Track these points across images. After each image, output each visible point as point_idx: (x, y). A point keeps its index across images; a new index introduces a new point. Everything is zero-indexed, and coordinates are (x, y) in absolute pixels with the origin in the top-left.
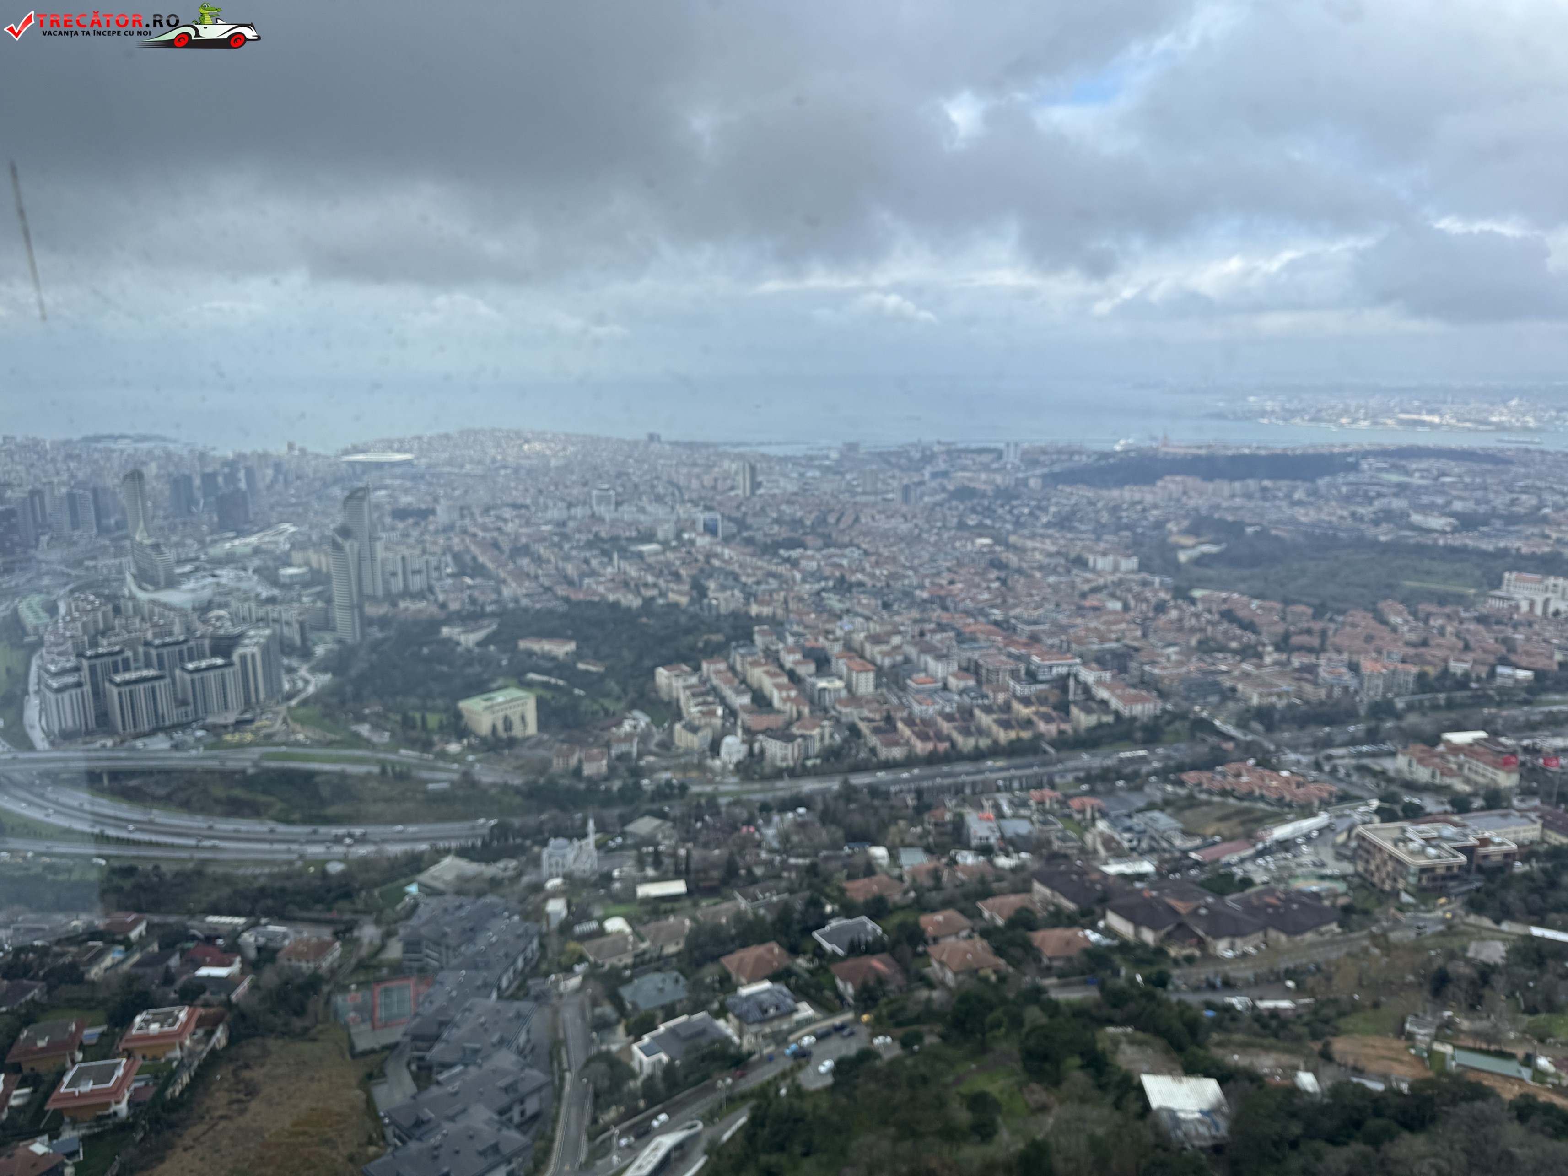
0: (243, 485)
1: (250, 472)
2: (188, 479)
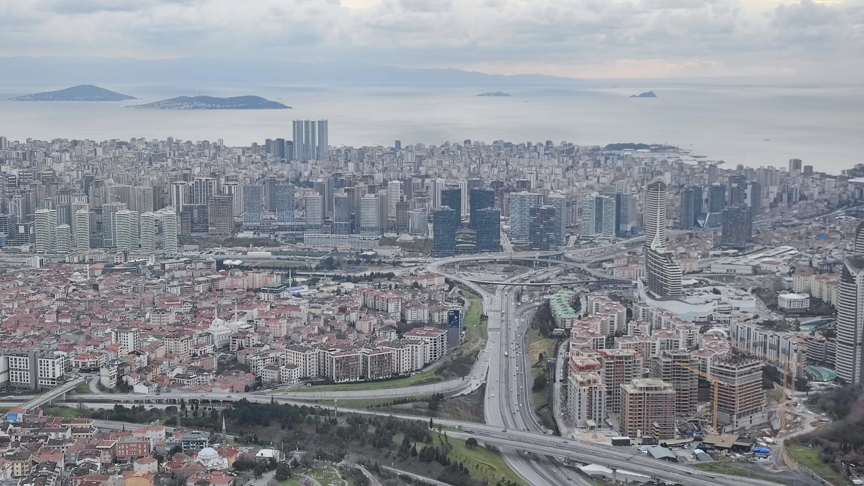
0: (748, 202)
1: (756, 188)
2: (699, 191)
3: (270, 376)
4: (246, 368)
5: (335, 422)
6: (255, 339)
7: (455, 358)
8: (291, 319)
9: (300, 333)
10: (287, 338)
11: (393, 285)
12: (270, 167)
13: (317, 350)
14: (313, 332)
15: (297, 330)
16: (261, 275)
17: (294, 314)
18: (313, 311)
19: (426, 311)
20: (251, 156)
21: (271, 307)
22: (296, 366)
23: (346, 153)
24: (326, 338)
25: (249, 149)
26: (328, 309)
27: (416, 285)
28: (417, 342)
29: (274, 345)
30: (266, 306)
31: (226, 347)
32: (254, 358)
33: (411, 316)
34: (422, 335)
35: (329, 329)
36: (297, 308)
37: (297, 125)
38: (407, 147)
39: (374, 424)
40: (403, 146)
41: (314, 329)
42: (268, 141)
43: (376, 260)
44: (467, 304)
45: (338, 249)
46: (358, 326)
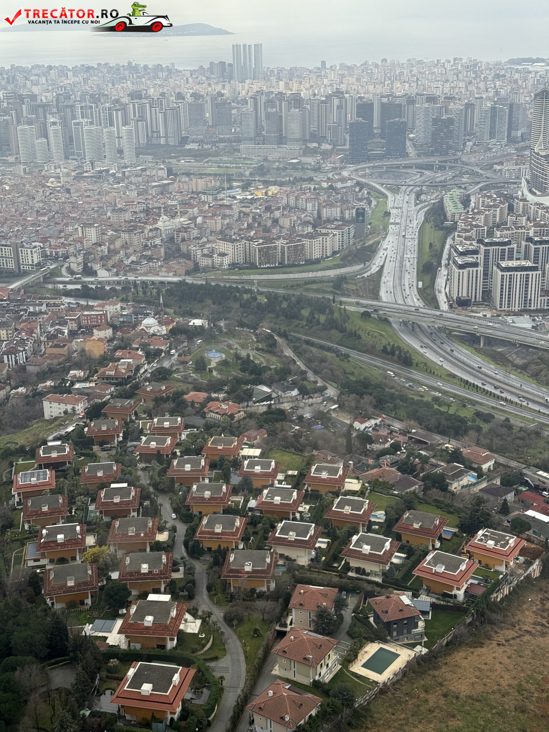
3: (205, 262)
4: (187, 256)
5: (255, 299)
6: (195, 233)
7: (358, 247)
8: (224, 217)
9: (231, 228)
10: (221, 232)
11: (312, 187)
12: (213, 87)
13: (244, 241)
14: (243, 227)
15: (229, 226)
16: (203, 180)
17: (228, 212)
18: (244, 209)
19: (338, 209)
20: (197, 78)
21: (209, 207)
22: (227, 255)
23: (278, 73)
24: (254, 232)
25: (195, 71)
26: (256, 208)
27: (331, 187)
28: (326, 234)
29: (211, 238)
30: (205, 205)
31: (171, 239)
32: (194, 248)
33: (326, 213)
34: (332, 229)
35: (256, 225)
36: (229, 207)
37: (236, 48)
38: (331, 67)
39: (287, 300)
40: (328, 66)
41: (243, 225)
42: (211, 63)
43: (300, 167)
44: (374, 203)
45: (269, 158)
46: (281, 222)
